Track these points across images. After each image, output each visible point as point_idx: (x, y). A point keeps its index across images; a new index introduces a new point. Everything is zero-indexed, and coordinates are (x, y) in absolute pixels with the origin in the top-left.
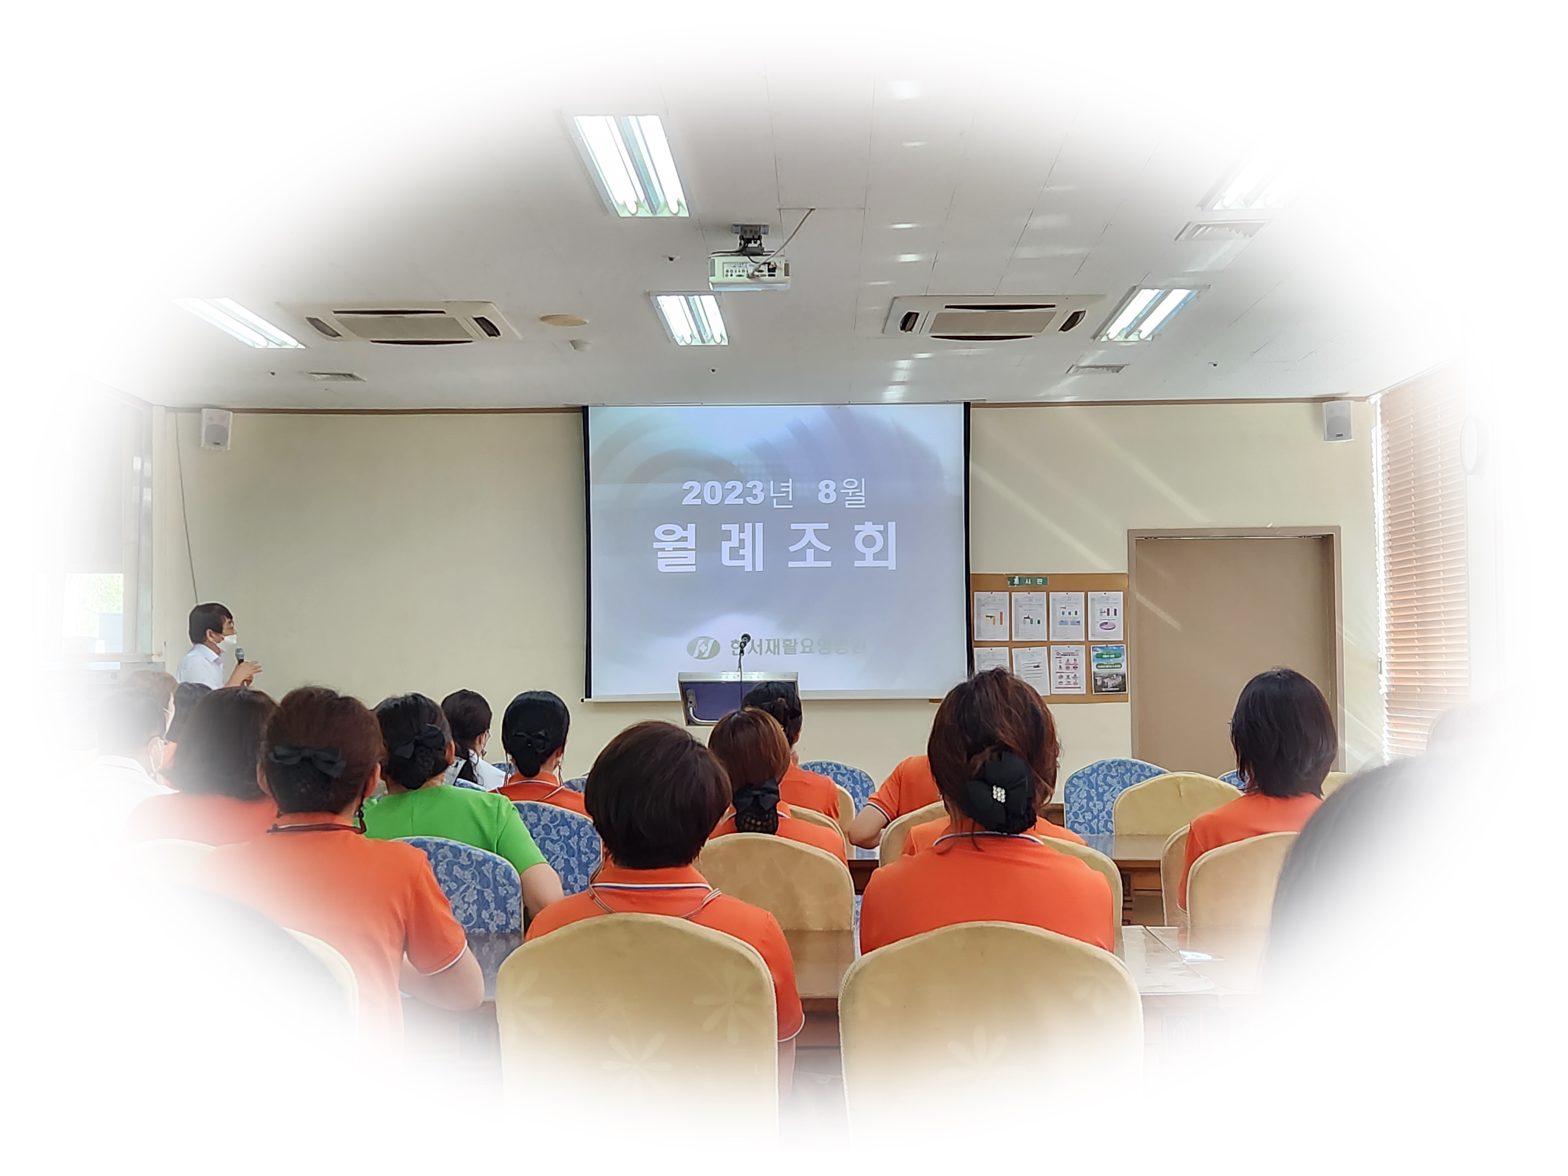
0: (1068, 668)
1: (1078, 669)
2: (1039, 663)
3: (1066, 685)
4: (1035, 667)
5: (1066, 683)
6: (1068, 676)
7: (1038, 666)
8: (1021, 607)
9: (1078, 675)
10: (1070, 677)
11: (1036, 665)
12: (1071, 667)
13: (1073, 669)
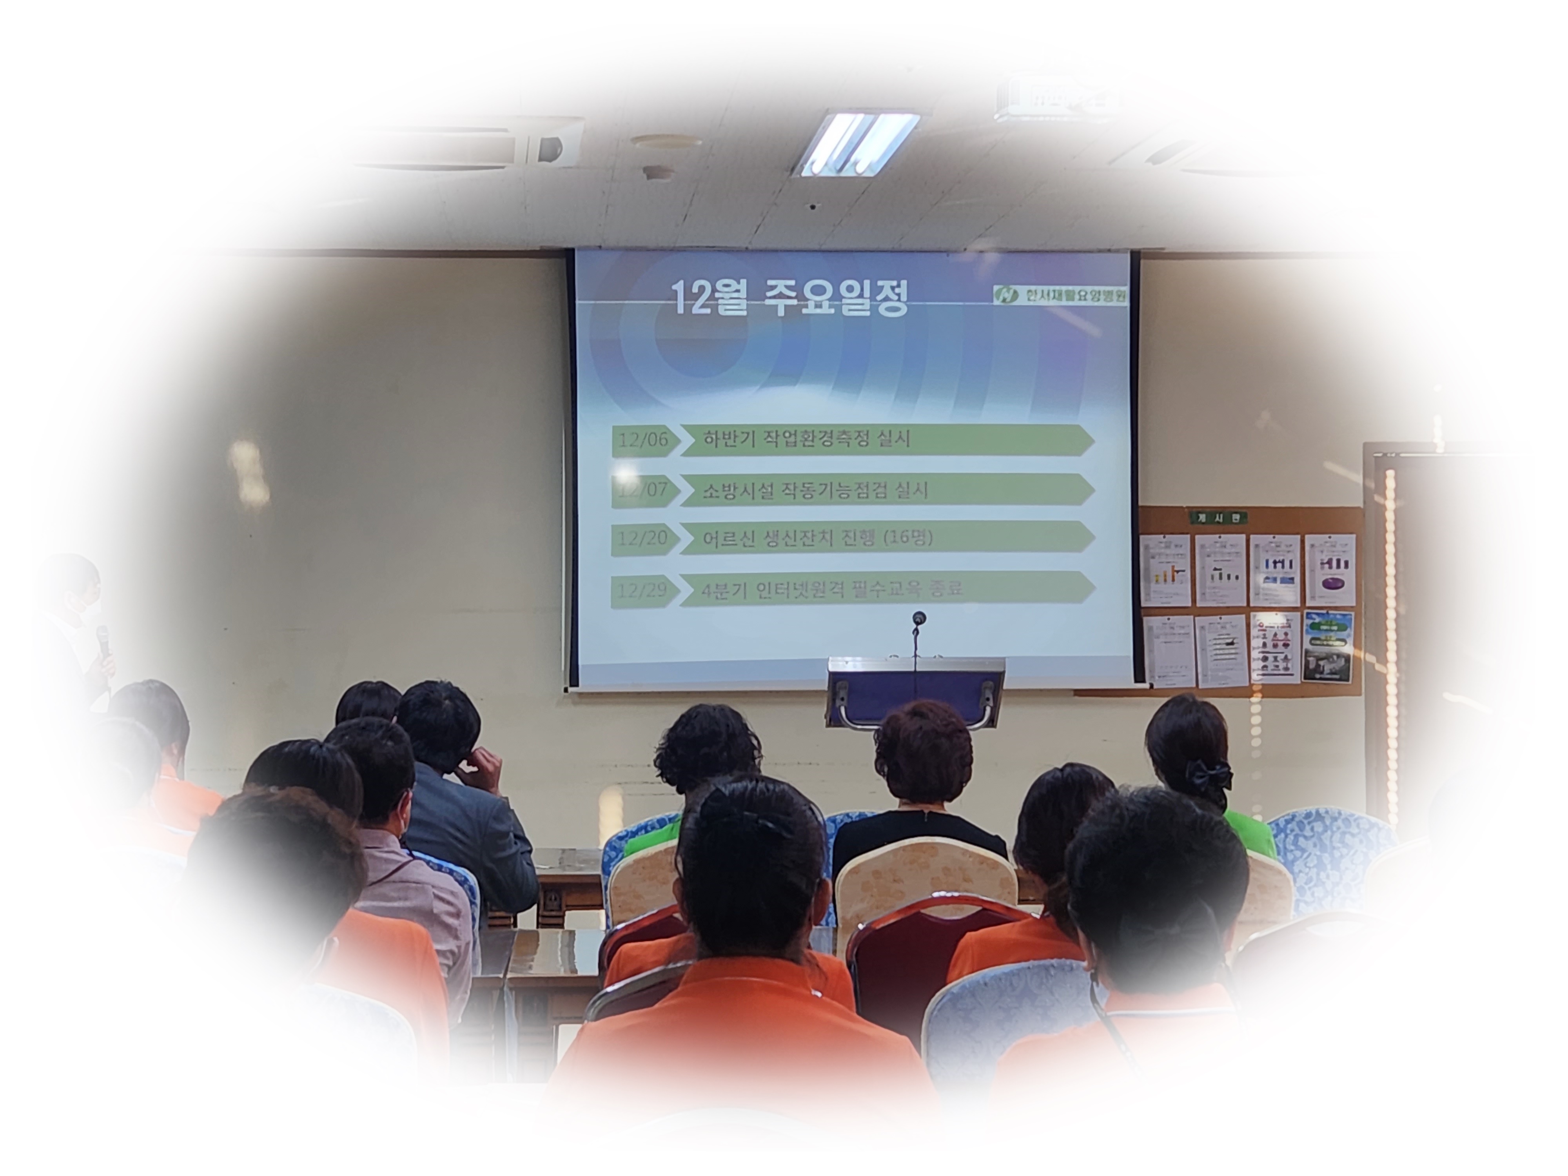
0: (1275, 646)
1: (1289, 648)
2: (1234, 638)
3: (1272, 670)
4: (1228, 644)
5: (1273, 668)
6: (1276, 658)
7: (1232, 643)
8: (1208, 556)
9: (1289, 657)
10: (1278, 659)
11: (1230, 641)
12: (1280, 644)
13: (1283, 648)
